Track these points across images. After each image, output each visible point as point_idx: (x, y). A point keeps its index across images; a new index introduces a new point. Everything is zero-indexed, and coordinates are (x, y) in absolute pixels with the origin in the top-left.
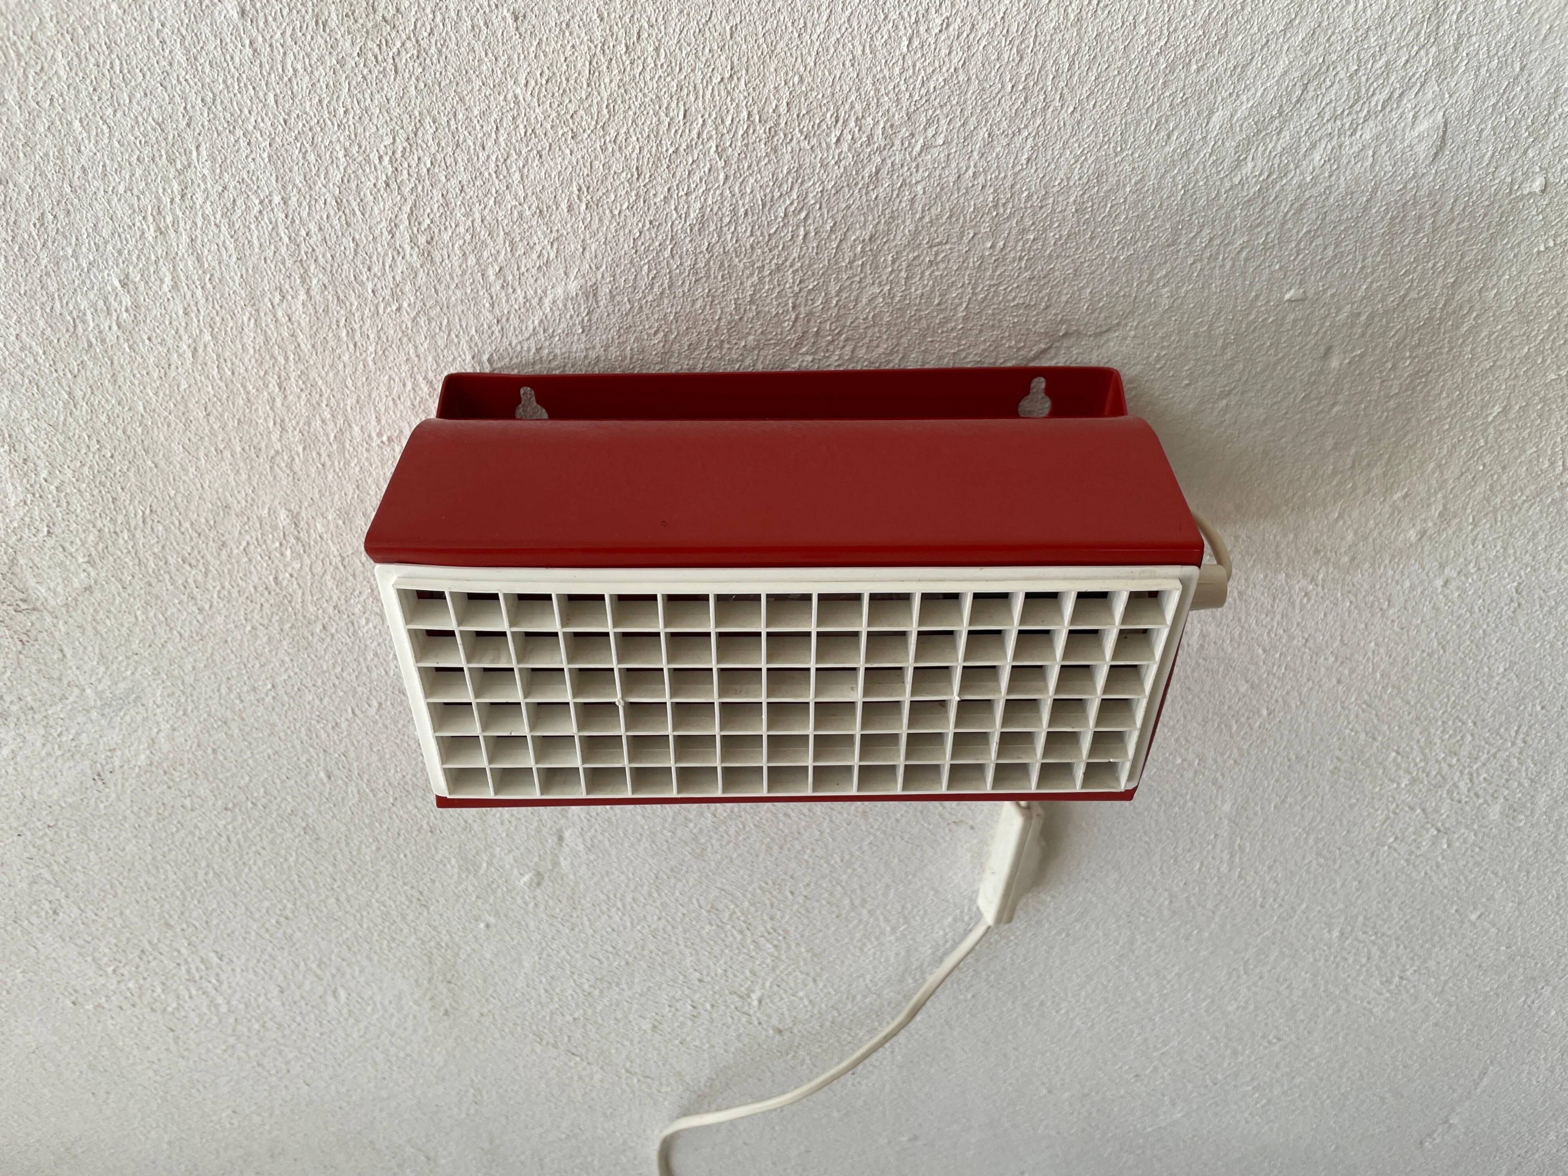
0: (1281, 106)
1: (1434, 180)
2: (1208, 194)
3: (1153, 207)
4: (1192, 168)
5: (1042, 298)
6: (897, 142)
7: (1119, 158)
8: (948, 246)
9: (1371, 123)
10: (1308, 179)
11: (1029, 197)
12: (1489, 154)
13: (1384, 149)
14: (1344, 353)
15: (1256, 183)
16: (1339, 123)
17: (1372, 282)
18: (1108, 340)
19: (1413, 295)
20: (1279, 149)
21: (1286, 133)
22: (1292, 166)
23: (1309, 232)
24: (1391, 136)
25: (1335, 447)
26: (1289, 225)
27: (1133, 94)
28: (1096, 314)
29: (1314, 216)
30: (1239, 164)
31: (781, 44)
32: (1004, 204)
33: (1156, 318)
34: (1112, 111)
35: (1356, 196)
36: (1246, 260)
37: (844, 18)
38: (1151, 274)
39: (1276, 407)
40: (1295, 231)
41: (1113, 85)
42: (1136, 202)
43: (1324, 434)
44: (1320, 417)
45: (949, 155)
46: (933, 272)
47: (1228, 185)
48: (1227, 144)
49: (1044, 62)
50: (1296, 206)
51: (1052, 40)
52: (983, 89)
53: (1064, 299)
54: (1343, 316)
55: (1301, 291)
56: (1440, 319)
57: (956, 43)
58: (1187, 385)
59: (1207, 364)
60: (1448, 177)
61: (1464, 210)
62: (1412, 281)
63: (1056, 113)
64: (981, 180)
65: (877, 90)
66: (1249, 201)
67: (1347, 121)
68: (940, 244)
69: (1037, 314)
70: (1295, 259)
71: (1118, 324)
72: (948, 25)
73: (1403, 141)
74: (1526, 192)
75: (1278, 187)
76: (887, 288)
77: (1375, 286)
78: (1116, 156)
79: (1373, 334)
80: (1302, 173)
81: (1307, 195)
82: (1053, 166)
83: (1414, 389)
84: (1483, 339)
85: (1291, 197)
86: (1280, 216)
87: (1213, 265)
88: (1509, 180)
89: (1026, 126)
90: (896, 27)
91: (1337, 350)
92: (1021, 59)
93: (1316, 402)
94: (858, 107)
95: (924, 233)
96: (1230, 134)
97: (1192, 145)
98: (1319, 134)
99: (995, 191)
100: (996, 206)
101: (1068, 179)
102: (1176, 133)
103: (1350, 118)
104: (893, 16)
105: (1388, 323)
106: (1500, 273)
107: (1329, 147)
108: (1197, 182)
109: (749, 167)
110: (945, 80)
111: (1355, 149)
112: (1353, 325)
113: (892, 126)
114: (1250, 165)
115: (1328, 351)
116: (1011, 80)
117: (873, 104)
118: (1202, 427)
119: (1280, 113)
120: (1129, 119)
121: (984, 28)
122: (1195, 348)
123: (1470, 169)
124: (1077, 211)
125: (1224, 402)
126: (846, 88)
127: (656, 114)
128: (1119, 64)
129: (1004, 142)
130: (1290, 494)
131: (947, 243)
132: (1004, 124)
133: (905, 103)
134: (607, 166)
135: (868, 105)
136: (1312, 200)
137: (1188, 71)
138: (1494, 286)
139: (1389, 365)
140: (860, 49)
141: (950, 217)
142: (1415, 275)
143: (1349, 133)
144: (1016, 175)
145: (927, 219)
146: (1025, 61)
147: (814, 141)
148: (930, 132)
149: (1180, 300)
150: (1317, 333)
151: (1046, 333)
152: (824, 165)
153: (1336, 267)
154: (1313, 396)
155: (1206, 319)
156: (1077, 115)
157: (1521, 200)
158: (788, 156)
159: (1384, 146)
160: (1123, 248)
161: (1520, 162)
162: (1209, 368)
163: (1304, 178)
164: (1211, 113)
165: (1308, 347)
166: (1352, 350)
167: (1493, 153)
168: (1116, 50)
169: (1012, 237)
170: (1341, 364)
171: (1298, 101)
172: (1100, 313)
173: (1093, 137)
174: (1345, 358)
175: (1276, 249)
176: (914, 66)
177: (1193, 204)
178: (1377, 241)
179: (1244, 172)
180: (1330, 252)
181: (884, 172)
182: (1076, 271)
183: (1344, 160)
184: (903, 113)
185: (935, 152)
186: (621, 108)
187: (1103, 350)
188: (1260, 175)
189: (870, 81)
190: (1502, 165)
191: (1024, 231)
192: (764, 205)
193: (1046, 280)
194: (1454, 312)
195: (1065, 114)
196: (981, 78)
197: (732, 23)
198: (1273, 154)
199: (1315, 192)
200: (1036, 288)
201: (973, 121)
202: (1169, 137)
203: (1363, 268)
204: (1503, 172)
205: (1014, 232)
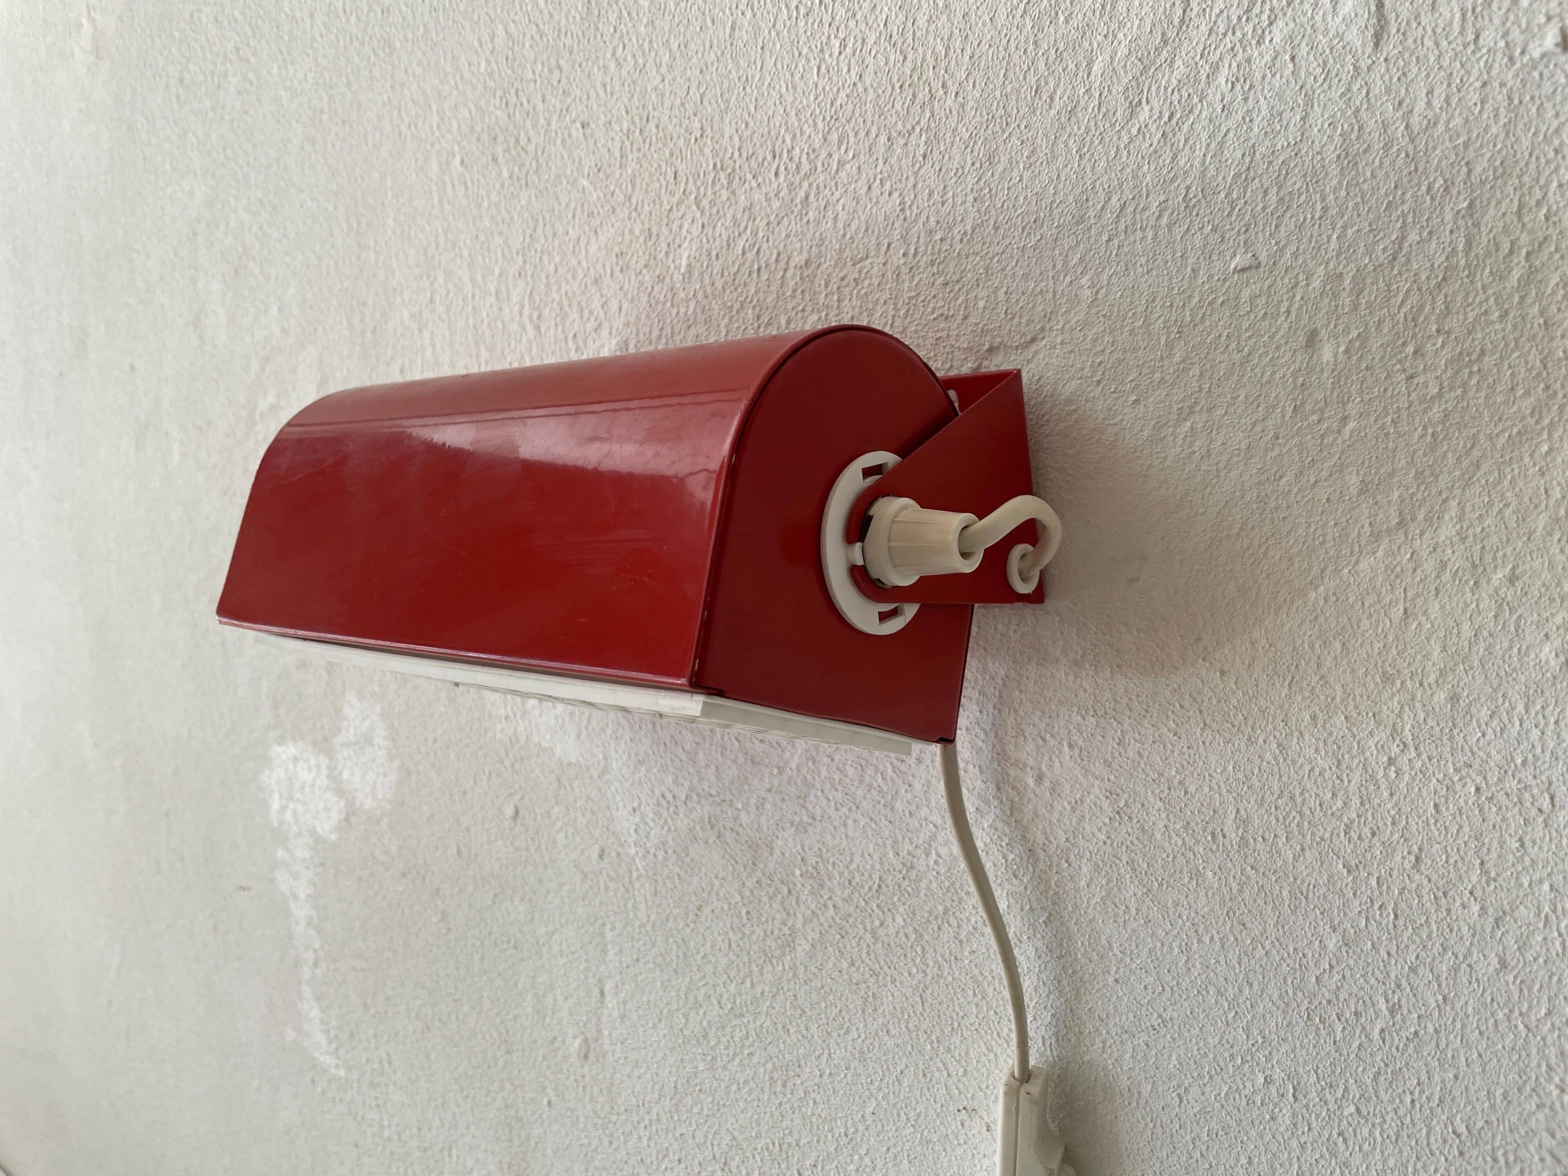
0: (1164, 34)
1: (1388, 70)
2: (1107, 154)
3: (1051, 180)
4: (1083, 128)
5: (960, 306)
6: (819, 165)
7: (1007, 134)
8: (869, 261)
9: (1280, 23)
10: (1219, 110)
11: (930, 195)
12: (1458, 16)
13: (1304, 49)
14: (1336, 337)
15: (1158, 129)
16: (1239, 34)
17: (1344, 228)
18: (1036, 353)
19: (1413, 237)
20: (1174, 82)
21: (1179, 62)
22: (1196, 100)
23: (1237, 175)
24: (1309, 31)
25: (1364, 488)
26: (1211, 172)
27: (1008, 63)
28: (1016, 320)
29: (1239, 154)
30: (1133, 109)
31: (733, 99)
32: (910, 206)
33: (1081, 316)
34: (991, 86)
35: (1286, 115)
36: (1170, 227)
37: (772, 64)
38: (1065, 262)
39: (1259, 428)
40: (1220, 178)
41: (987, 60)
42: (1032, 179)
43: (1341, 468)
44: (1329, 440)
45: (859, 168)
46: (859, 292)
47: (1125, 138)
48: (1114, 91)
49: (924, 56)
50: (1213, 145)
51: (927, 32)
52: (878, 96)
53: (981, 304)
54: (1316, 284)
55: (1250, 255)
56: (1468, 265)
57: (852, 60)
58: (1136, 401)
59: (1153, 372)
60: (1407, 63)
61: (1447, 101)
62: (1404, 216)
63: (942, 102)
64: (887, 186)
65: (799, 120)
66: (1155, 151)
67: (1249, 28)
68: (861, 260)
69: (958, 327)
70: (1229, 215)
71: (1043, 329)
72: (845, 46)
73: (1326, 33)
74: (1536, 55)
75: (1185, 128)
76: (824, 314)
77: (1350, 232)
78: (1003, 131)
79: (1369, 305)
80: (1210, 105)
81: (1224, 129)
82: (947, 157)
83: (1464, 385)
84: (1554, 292)
85: (1204, 136)
86: (1197, 163)
87: (1132, 239)
88: (1502, 44)
89: (918, 123)
90: (808, 60)
91: (1323, 334)
92: (905, 58)
93: (1315, 417)
94: (788, 139)
95: (847, 250)
96: (1114, 79)
97: (1078, 102)
98: (1218, 53)
99: (900, 195)
100: (902, 210)
101: (963, 167)
102: (1059, 93)
103: (1251, 25)
104: (805, 51)
105: (1388, 286)
106: (1542, 181)
107: (1234, 65)
108: (1092, 143)
109: (718, 212)
110: (847, 96)
111: (1268, 58)
112: (1335, 296)
113: (814, 150)
114: (1147, 108)
115: (1312, 339)
116: (898, 80)
117: (798, 134)
118: (1168, 463)
119: (1165, 42)
120: (1009, 89)
121: (871, 40)
122: (1135, 350)
123: (1437, 44)
124: (975, 200)
125: (1189, 424)
126: (778, 124)
127: (658, 180)
128: (989, 37)
129: (902, 142)
130: (1316, 570)
131: (867, 257)
132: (900, 126)
133: (820, 125)
134: (631, 231)
135: (795, 135)
136: (1231, 134)
137: (1057, 24)
138: (1539, 204)
139: (1410, 349)
140: (784, 86)
141: (867, 230)
142: (1406, 207)
143: (1254, 42)
144: (916, 174)
145: (848, 236)
146: (909, 59)
147: (760, 180)
148: (843, 148)
149: (1103, 291)
150: (1288, 312)
151: (969, 349)
152: (768, 199)
153: (1288, 215)
154: (1308, 407)
155: (1139, 309)
156: (960, 99)
157: (1534, 68)
158: (743, 197)
159: (1303, 45)
160: (1029, 234)
161: (1512, 17)
162: (1157, 375)
163: (1214, 110)
164: (1090, 64)
165: (1281, 334)
166: (1347, 331)
167: (1464, 16)
168: (984, 25)
169: (922, 241)
170: (1335, 355)
171: (1182, 21)
172: (1021, 317)
173: (978, 119)
174: (1338, 347)
175: (1203, 205)
176: (824, 89)
177: (1093, 169)
178: (1334, 170)
179: (1142, 119)
180: (1273, 198)
181: (812, 198)
182: (987, 269)
183: (1258, 76)
184: (820, 136)
185: (848, 166)
186: (638, 181)
187: (1032, 366)
188: (1160, 118)
189: (793, 114)
190: (1483, 28)
191: (931, 233)
192: (729, 245)
193: (960, 285)
194: (1488, 254)
195: (949, 102)
196: (875, 85)
197: (702, 91)
198: (1170, 90)
199: (1231, 123)
200: (952, 295)
201: (874, 130)
202: (1052, 98)
203: (1325, 209)
204: (1489, 37)
205: (922, 234)
